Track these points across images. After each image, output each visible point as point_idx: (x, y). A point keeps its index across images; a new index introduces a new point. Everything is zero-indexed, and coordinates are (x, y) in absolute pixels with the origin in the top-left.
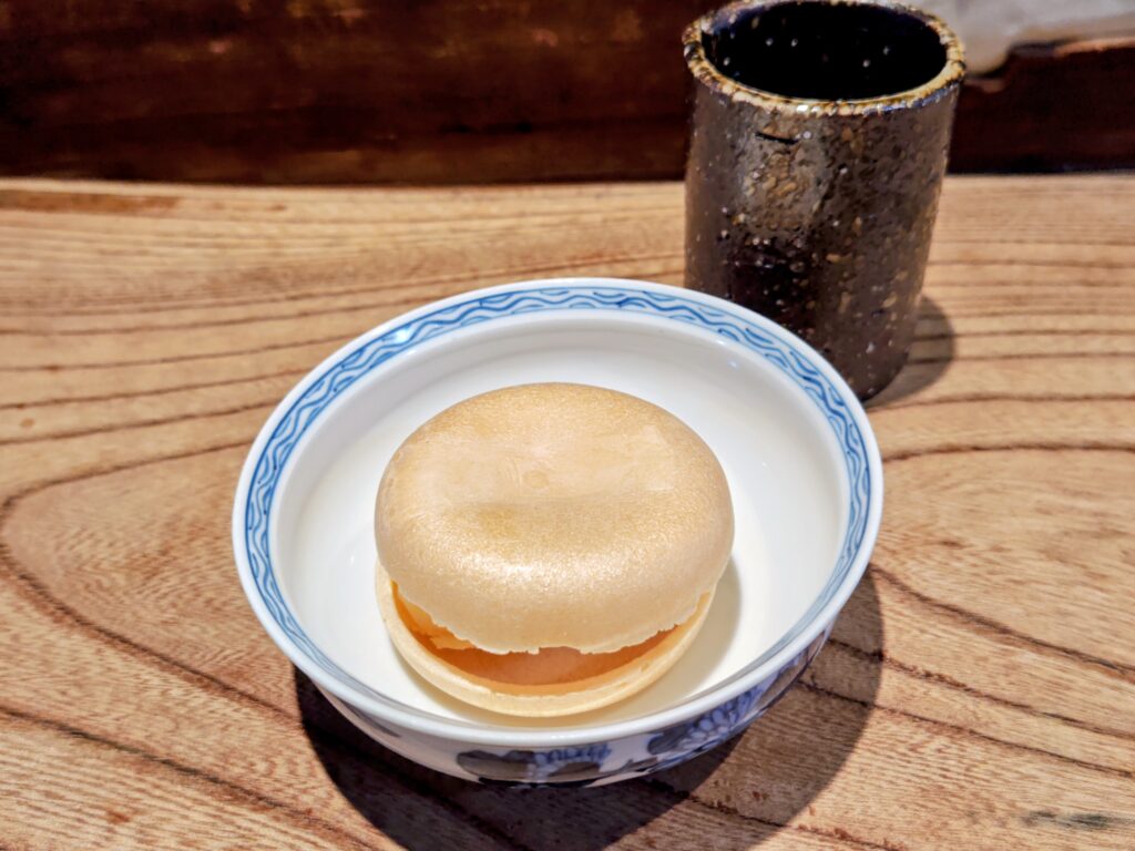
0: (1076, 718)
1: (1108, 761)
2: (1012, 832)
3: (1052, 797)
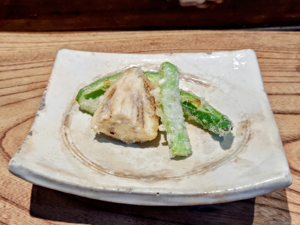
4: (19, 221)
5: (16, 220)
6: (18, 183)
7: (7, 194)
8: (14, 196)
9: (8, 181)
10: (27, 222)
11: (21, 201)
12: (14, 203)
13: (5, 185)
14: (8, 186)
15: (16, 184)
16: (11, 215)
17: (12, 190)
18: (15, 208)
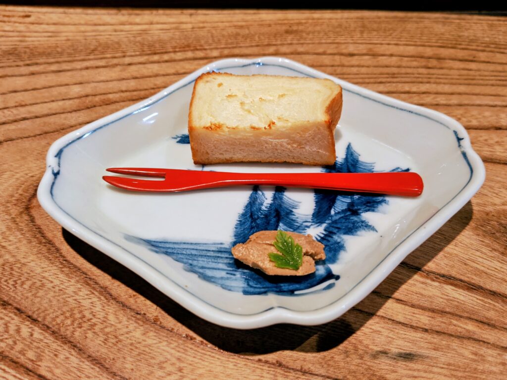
0: (402, 299)
1: (417, 323)
2: (366, 362)
3: (388, 343)
4: (57, 368)
5: (52, 365)
6: (57, 288)
7: (37, 310)
8: (49, 314)
9: (39, 283)
10: (72, 369)
11: (61, 325)
12: (48, 327)
13: (34, 292)
14: (38, 292)
15: (53, 289)
16: (42, 354)
17: (45, 302)
18: (49, 339)
